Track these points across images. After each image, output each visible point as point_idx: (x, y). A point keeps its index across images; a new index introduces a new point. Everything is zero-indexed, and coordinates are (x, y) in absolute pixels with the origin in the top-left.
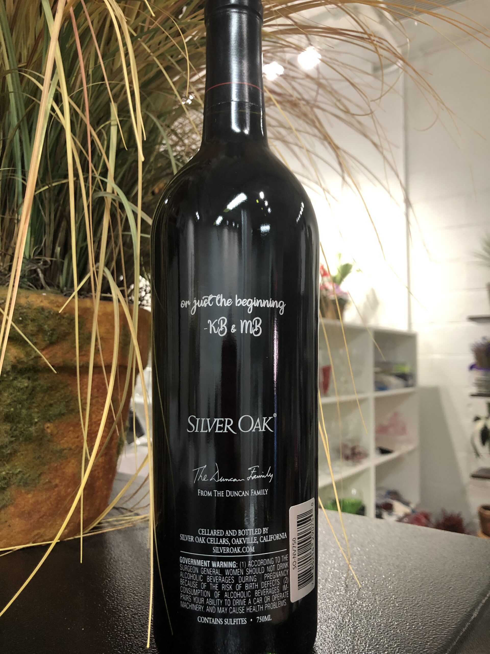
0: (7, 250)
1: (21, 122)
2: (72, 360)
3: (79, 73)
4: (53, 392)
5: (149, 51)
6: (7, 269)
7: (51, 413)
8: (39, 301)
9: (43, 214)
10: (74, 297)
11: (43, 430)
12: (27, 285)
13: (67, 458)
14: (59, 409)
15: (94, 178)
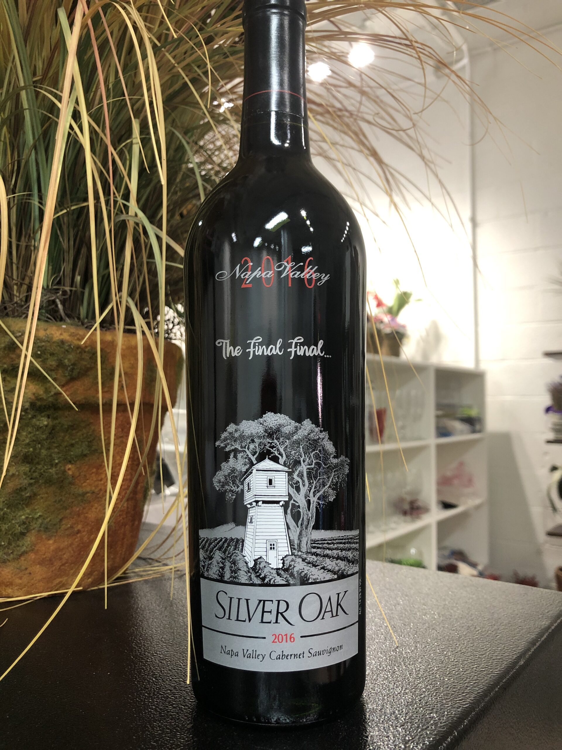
0: (23, 279)
1: (36, 141)
2: (94, 397)
3: (98, 87)
4: (74, 432)
5: (173, 61)
6: (24, 299)
7: (72, 453)
8: (58, 334)
9: (61, 240)
10: (96, 329)
11: (65, 471)
12: (45, 316)
13: (90, 502)
14: (80, 450)
15: (115, 202)
